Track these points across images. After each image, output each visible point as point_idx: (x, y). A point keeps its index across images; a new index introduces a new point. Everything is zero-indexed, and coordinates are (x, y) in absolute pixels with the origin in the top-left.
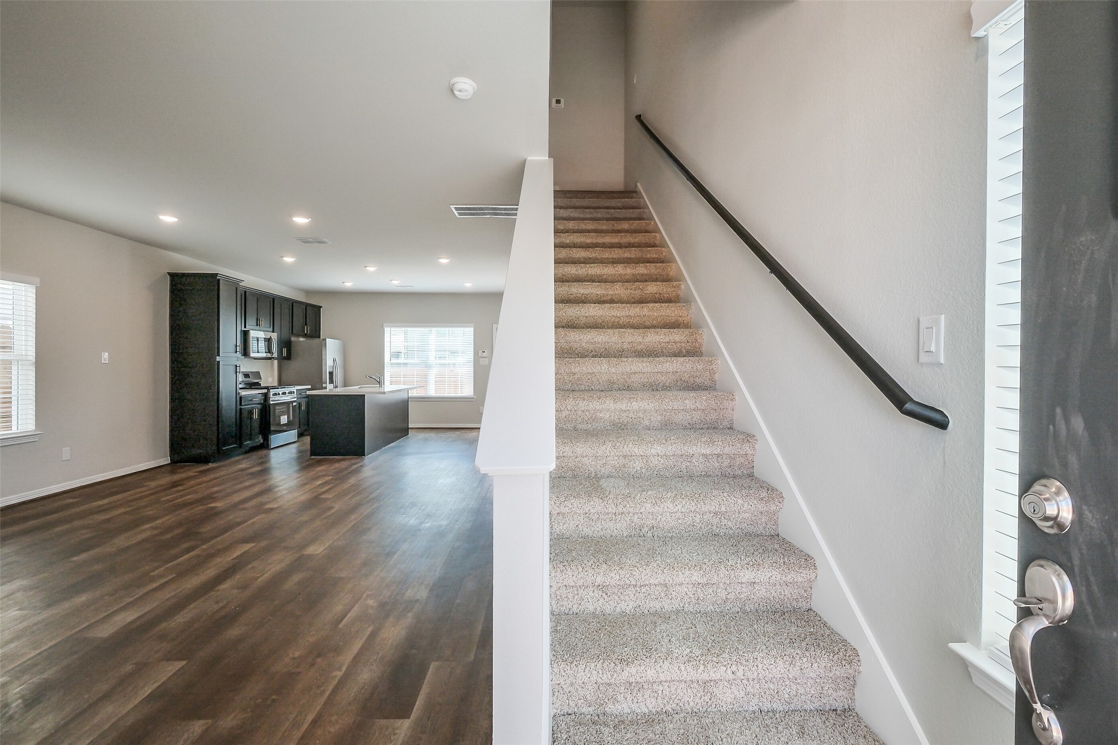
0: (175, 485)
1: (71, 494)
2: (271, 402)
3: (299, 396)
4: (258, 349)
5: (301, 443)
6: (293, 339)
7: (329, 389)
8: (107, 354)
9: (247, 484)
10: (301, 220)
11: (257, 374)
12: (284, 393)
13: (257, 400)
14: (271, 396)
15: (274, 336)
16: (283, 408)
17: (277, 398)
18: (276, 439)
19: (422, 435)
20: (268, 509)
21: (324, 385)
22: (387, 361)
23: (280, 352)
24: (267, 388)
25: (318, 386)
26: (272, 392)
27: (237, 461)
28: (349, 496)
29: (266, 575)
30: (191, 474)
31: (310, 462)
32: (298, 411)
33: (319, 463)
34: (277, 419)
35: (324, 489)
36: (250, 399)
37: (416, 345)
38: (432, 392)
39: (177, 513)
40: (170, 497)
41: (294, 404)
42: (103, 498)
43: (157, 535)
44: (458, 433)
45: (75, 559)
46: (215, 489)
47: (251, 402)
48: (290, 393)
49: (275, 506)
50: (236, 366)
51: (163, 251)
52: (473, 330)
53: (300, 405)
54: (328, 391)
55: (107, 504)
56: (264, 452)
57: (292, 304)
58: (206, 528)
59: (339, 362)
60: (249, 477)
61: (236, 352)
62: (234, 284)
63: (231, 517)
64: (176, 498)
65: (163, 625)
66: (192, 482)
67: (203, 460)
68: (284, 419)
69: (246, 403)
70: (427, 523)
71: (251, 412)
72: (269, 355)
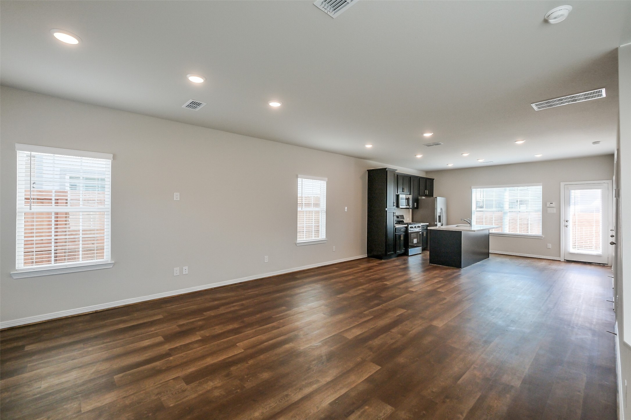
0: (369, 268)
1: (335, 265)
2: (409, 232)
3: (423, 229)
4: (403, 203)
5: (424, 254)
6: (419, 198)
7: (439, 226)
8: (346, 207)
9: (399, 274)
10: (428, 135)
11: (402, 217)
12: (415, 227)
13: (403, 230)
14: (409, 228)
15: (410, 197)
16: (415, 235)
17: (412, 229)
18: (411, 251)
19: (499, 259)
20: (411, 291)
21: (436, 223)
22: (474, 210)
23: (413, 205)
24: (407, 224)
25: (433, 223)
26: (410, 226)
27: (394, 260)
28: (455, 294)
29: (414, 331)
30: (375, 264)
31: (430, 267)
32: (422, 236)
33: (434, 268)
34: (412, 241)
35: (439, 286)
36: (400, 229)
37: (494, 199)
38: (507, 231)
39: (371, 283)
40: (369, 274)
41: (420, 233)
42: (345, 270)
43: (364, 293)
44: (529, 261)
45: (338, 296)
46: (386, 274)
47: (400, 231)
48: (418, 227)
49: (414, 290)
50: (394, 213)
51: (366, 160)
52: (542, 188)
53: (423, 233)
54: (438, 228)
55: (346, 273)
56: (405, 257)
57: (419, 179)
58: (384, 295)
59: (444, 210)
60: (400, 270)
61: (394, 206)
62: (393, 171)
63: (395, 291)
64: (370, 276)
65: (370, 342)
66: (376, 269)
67: (380, 257)
68: (415, 241)
69: (398, 231)
70: (512, 327)
71: (400, 236)
72: (408, 207)
